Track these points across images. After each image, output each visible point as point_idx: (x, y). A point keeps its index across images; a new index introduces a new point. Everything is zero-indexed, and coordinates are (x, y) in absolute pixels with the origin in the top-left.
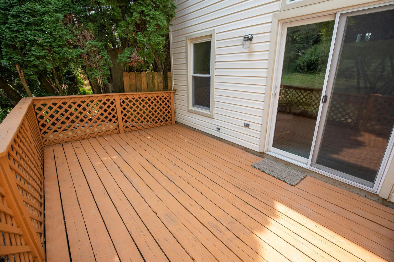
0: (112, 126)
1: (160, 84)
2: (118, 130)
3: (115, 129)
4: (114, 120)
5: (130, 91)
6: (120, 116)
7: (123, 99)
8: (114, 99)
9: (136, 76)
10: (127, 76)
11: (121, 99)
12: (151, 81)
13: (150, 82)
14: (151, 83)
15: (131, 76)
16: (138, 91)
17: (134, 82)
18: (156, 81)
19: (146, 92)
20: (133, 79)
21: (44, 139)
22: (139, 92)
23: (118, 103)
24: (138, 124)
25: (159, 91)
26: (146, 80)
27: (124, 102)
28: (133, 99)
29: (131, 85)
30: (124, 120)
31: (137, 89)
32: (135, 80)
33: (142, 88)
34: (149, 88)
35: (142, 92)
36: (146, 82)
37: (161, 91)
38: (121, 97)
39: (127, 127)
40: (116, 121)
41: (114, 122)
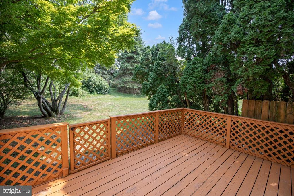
0: (221, 139)
1: (288, 115)
2: (225, 144)
3: (223, 142)
4: (223, 134)
5: (246, 116)
6: (228, 133)
7: (234, 121)
8: (227, 119)
9: (255, 104)
10: (247, 103)
11: (232, 120)
12: (274, 110)
13: (273, 111)
14: (274, 112)
15: (250, 103)
16: (255, 117)
17: (252, 108)
18: (282, 111)
19: (266, 120)
20: (253, 106)
22: (256, 118)
23: (229, 122)
24: (252, 149)
25: (285, 122)
26: (268, 108)
27: (234, 123)
28: (244, 123)
29: (249, 111)
30: (232, 138)
31: (255, 116)
32: (254, 106)
33: (262, 116)
34: (270, 117)
35: (260, 119)
36: (268, 112)
37: (289, 123)
38: (232, 119)
39: (233, 145)
40: (225, 136)
41: (223, 136)
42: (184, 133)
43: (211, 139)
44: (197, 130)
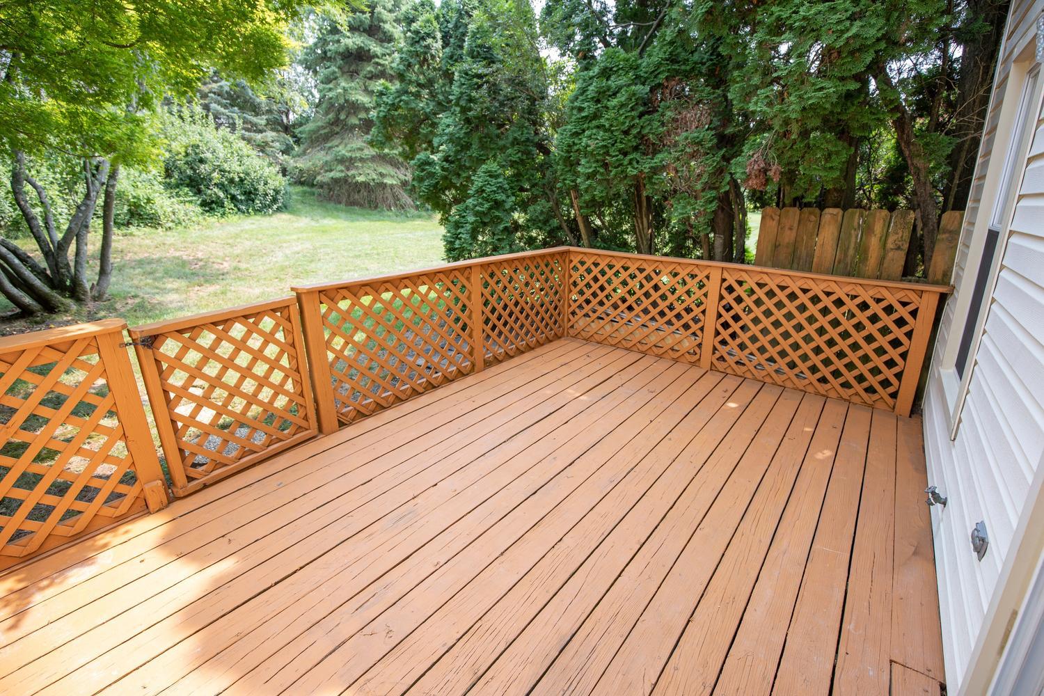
0: (688, 344)
1: (890, 254)
2: (697, 356)
3: (692, 351)
4: (694, 327)
5: (770, 263)
6: (710, 322)
7: (731, 281)
8: (708, 277)
9: (799, 221)
10: (773, 220)
11: (724, 280)
12: (853, 240)
13: (850, 242)
14: (852, 245)
15: (783, 220)
16: (795, 265)
17: (789, 236)
18: (874, 242)
19: (827, 273)
20: (791, 229)
21: (570, 324)
22: (797, 270)
23: (713, 287)
24: (775, 366)
25: (878, 278)
26: (836, 234)
27: (730, 289)
28: (761, 285)
29: (779, 245)
30: (720, 338)
31: (796, 261)
32: (794, 231)
33: (815, 260)
34: (839, 262)
35: (810, 270)
36: (836, 241)
37: (889, 279)
38: (726, 275)
39: (722, 358)
40: (699, 333)
41: (694, 334)
42: (571, 331)
43: (655, 346)
44: (612, 321)
